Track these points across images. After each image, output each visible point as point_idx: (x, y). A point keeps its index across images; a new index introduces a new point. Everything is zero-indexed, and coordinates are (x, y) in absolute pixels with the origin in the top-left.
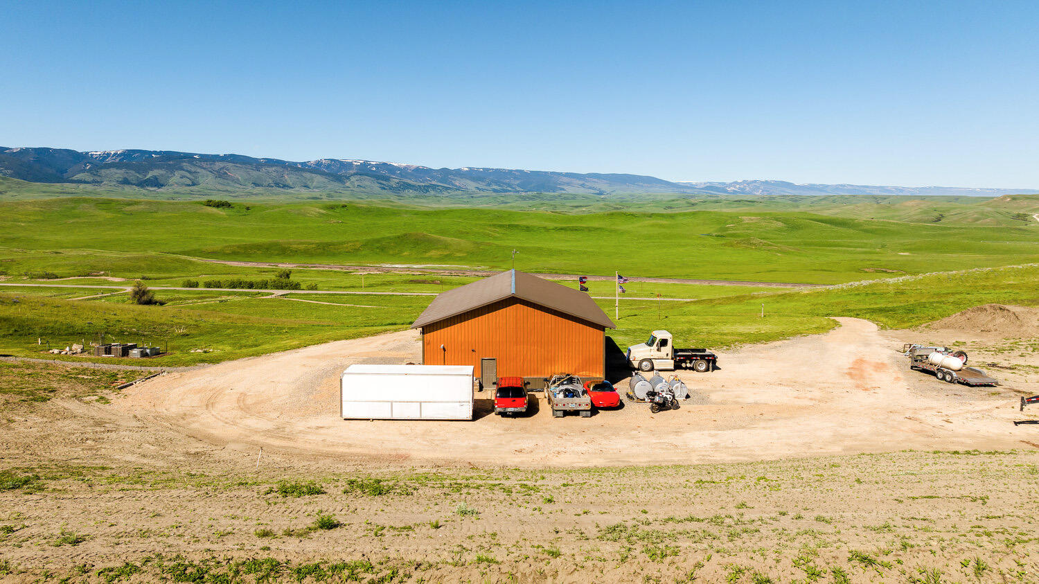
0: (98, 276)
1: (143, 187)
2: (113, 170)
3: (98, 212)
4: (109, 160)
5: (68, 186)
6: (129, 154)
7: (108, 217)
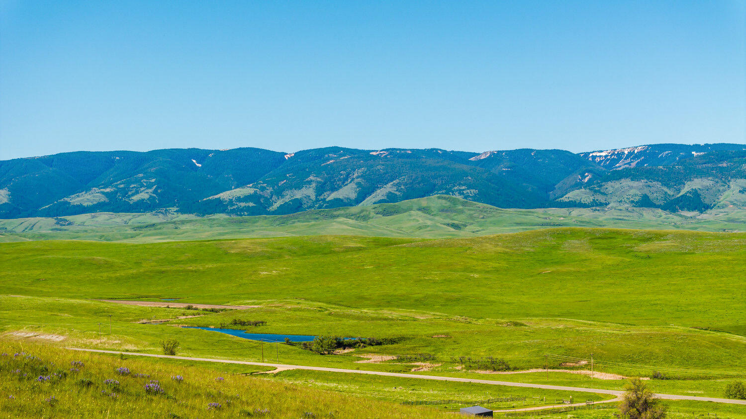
0: (577, 368)
1: (674, 211)
2: (626, 182)
3: (593, 255)
4: (621, 166)
5: (555, 214)
6: (652, 152)
7: (609, 263)
